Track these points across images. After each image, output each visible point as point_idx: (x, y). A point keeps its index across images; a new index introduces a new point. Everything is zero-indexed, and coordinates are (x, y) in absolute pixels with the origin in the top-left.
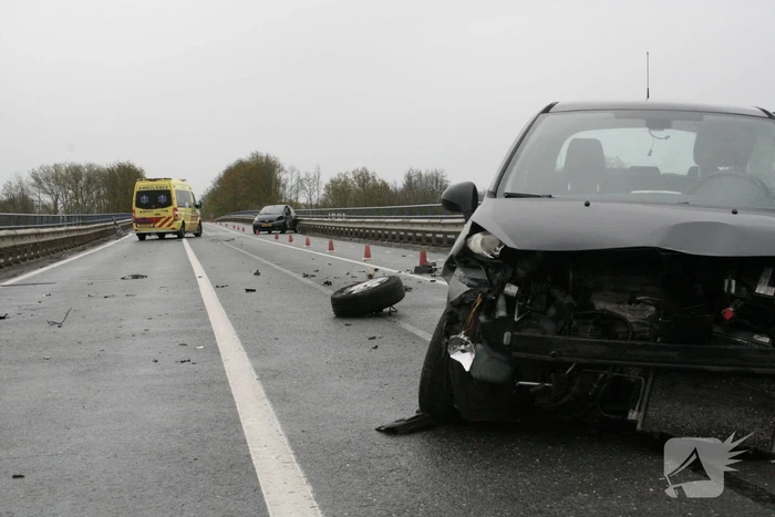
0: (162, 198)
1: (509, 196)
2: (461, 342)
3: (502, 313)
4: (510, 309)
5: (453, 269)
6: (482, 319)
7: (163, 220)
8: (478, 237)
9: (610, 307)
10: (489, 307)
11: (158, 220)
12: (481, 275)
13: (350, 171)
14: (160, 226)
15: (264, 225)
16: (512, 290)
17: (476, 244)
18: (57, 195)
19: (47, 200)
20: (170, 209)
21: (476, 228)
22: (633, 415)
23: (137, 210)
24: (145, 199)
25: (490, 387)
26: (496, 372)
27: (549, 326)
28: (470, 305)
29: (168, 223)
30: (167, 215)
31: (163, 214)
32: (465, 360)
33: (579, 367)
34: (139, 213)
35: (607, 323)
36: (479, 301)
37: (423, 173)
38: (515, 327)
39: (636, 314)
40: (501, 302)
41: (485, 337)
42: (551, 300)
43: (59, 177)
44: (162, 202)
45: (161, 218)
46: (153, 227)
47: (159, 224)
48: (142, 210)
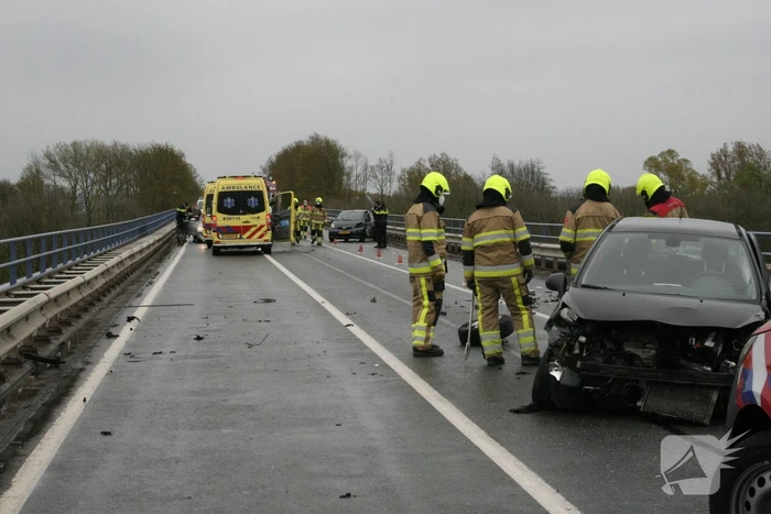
0: (253, 201)
1: (584, 286)
2: (555, 366)
3: (577, 351)
4: (581, 350)
5: (551, 327)
6: (567, 354)
7: (253, 229)
8: (565, 310)
9: (632, 350)
10: (570, 348)
11: (246, 229)
12: (567, 330)
13: (426, 157)
14: (249, 237)
15: (341, 232)
16: (583, 339)
17: (564, 313)
18: (76, 180)
19: (63, 183)
20: (263, 215)
21: (564, 305)
22: (639, 404)
23: (219, 216)
24: (229, 202)
25: (570, 389)
26: (573, 381)
27: (600, 359)
28: (561, 347)
29: (259, 233)
30: (258, 223)
31: (253, 222)
32: (557, 375)
33: (614, 379)
34: (222, 220)
35: (631, 358)
36: (565, 345)
38: (583, 359)
39: (646, 353)
40: (577, 344)
41: (567, 363)
42: (603, 346)
43: (78, 158)
44: (253, 206)
45: (251, 227)
46: (241, 238)
47: (248, 234)
48: (226, 216)
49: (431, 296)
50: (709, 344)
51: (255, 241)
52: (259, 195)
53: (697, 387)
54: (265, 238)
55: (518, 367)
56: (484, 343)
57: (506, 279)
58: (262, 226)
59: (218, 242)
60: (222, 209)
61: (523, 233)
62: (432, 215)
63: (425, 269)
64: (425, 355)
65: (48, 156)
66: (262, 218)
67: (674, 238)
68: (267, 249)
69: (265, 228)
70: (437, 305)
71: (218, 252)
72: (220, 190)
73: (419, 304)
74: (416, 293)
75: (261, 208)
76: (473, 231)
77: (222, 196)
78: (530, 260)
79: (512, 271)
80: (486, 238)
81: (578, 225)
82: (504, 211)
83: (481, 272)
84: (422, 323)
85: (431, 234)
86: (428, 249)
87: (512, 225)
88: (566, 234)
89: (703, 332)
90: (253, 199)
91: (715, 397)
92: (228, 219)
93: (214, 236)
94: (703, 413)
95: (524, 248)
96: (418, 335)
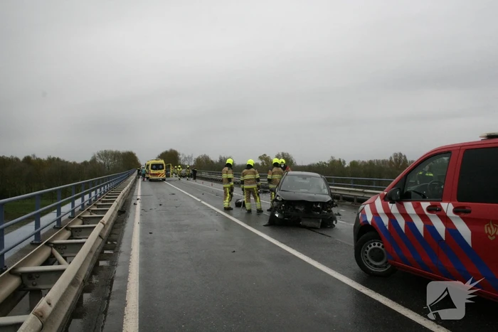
0: (161, 167)
3: (282, 209)
9: (297, 208)
10: (280, 208)
12: (279, 203)
16: (284, 205)
17: (278, 198)
18: (105, 160)
19: (102, 161)
22: (301, 223)
24: (154, 167)
25: (281, 219)
26: (281, 217)
27: (289, 211)
32: (277, 215)
33: (293, 216)
34: (152, 172)
35: (297, 210)
36: (278, 207)
38: (284, 211)
39: (301, 209)
40: (282, 207)
41: (280, 212)
42: (289, 207)
43: (106, 154)
45: (160, 173)
46: (157, 177)
47: (159, 175)
49: (230, 193)
50: (319, 206)
51: (161, 177)
52: (162, 165)
53: (316, 218)
54: (164, 177)
55: (256, 212)
56: (246, 206)
57: (253, 189)
59: (150, 178)
60: (152, 169)
61: (258, 176)
62: (231, 171)
63: (228, 185)
64: (228, 210)
65: (98, 154)
66: (163, 171)
67: (305, 177)
68: (164, 180)
69: (164, 174)
70: (232, 196)
71: (151, 180)
72: (152, 163)
73: (226, 195)
74: (225, 192)
75: (163, 168)
76: (244, 175)
77: (152, 165)
78: (259, 183)
79: (254, 186)
80: (247, 177)
81: (273, 174)
82: (253, 170)
83: (246, 186)
84: (227, 201)
85: (230, 176)
86: (229, 180)
87: (255, 173)
88: (269, 177)
89: (317, 203)
91: (321, 221)
92: (154, 171)
93: (150, 176)
94: (318, 225)
95: (258, 180)
96: (226, 204)
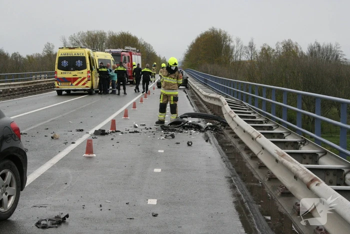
0: (79, 63)
7: (79, 80)
11: (75, 79)
14: (77, 85)
20: (85, 71)
23: (59, 72)
24: (65, 64)
29: (83, 82)
30: (82, 76)
31: (79, 75)
34: (60, 74)
37: (321, 45)
44: (79, 65)
45: (78, 78)
46: (71, 85)
47: (76, 83)
48: (62, 71)
51: (80, 87)
52: (83, 59)
54: (86, 85)
58: (84, 78)
59: (58, 87)
60: (60, 67)
66: (85, 73)
69: (86, 79)
71: (60, 93)
72: (60, 56)
75: (84, 67)
77: (61, 59)
90: (79, 62)
92: (64, 73)
93: (56, 84)
